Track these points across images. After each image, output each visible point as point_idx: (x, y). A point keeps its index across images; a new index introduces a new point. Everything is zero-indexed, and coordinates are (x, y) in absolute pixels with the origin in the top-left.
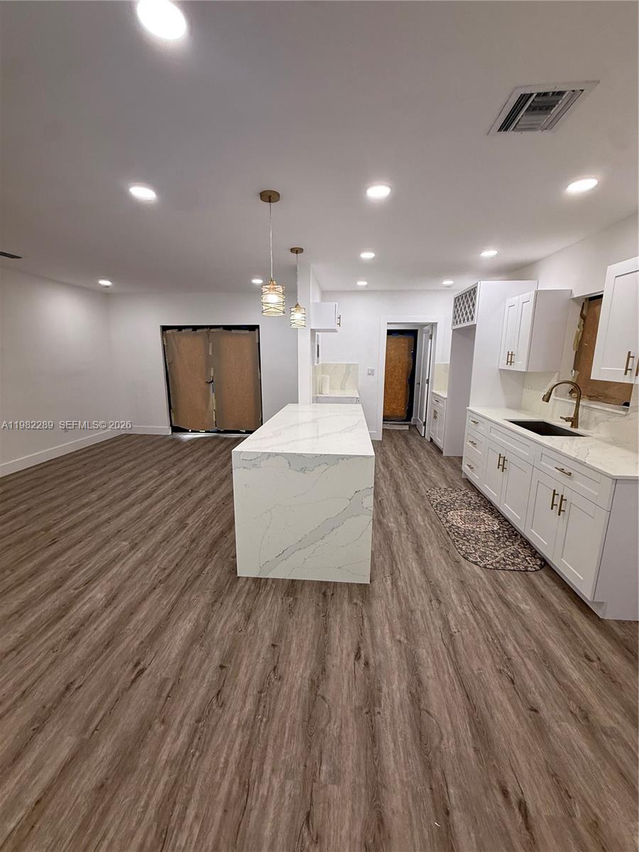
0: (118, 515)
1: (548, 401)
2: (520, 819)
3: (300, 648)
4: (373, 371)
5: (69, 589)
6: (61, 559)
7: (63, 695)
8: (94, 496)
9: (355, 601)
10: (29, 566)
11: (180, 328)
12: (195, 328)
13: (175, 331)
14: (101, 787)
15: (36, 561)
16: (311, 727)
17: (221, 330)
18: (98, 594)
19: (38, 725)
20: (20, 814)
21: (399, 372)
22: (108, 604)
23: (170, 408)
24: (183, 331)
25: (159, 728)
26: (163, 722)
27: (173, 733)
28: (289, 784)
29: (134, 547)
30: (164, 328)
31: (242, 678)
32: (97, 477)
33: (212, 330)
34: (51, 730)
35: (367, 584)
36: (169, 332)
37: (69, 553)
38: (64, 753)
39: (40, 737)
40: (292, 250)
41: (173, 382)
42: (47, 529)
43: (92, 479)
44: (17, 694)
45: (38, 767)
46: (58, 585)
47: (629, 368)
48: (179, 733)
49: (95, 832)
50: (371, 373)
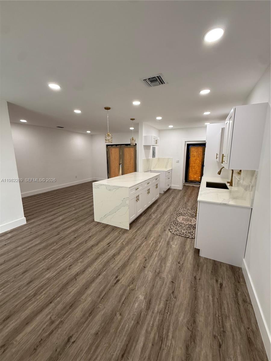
0: (77, 202)
1: (220, 174)
2: (115, 282)
3: (96, 239)
4: (178, 161)
5: (55, 216)
6: (59, 209)
7: (42, 234)
8: (75, 196)
9: (120, 233)
10: (51, 210)
11: (112, 145)
12: (116, 145)
13: (111, 146)
14: (40, 249)
15: (53, 209)
16: (85, 253)
17: (124, 145)
18: (61, 218)
19: (36, 238)
20: (26, 249)
21: (198, 162)
22: (62, 220)
23: (108, 172)
24: (113, 146)
25: (55, 244)
26: (56, 243)
27: (57, 245)
28: (72, 260)
29: (76, 210)
30: (107, 146)
31: (78, 241)
32: (79, 192)
33: (122, 146)
34: (37, 239)
35: (128, 230)
36: (109, 147)
37: (60, 209)
38: (37, 243)
39: (35, 239)
40: (131, 119)
41: (109, 163)
42: (59, 203)
43: (77, 192)
44: (35, 232)
45: (32, 244)
46: (54, 214)
47: (223, 160)
48: (58, 246)
49: (34, 255)
50: (178, 162)
